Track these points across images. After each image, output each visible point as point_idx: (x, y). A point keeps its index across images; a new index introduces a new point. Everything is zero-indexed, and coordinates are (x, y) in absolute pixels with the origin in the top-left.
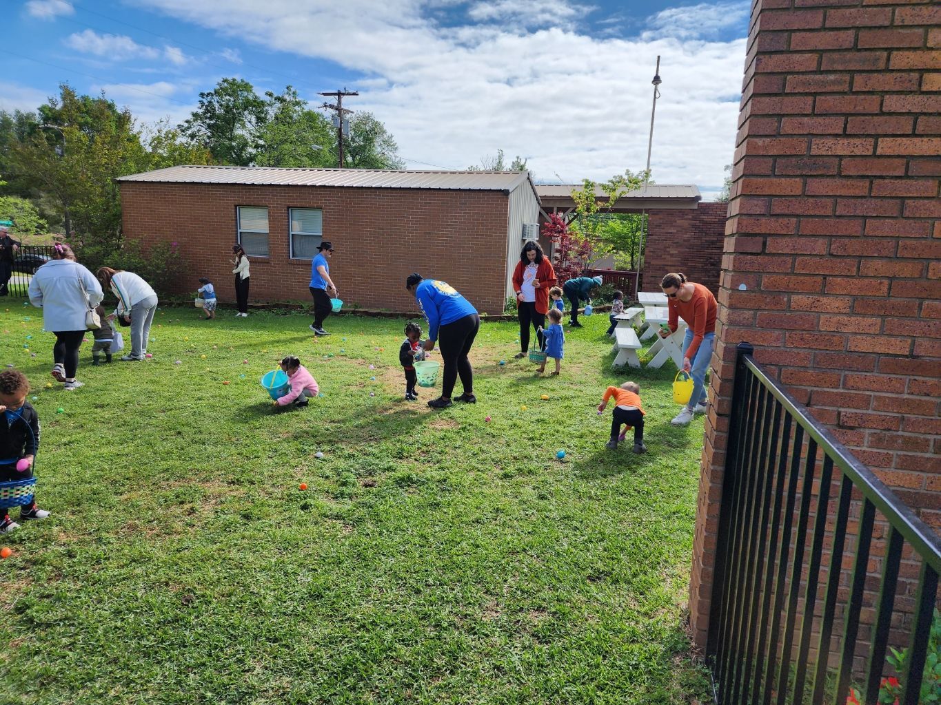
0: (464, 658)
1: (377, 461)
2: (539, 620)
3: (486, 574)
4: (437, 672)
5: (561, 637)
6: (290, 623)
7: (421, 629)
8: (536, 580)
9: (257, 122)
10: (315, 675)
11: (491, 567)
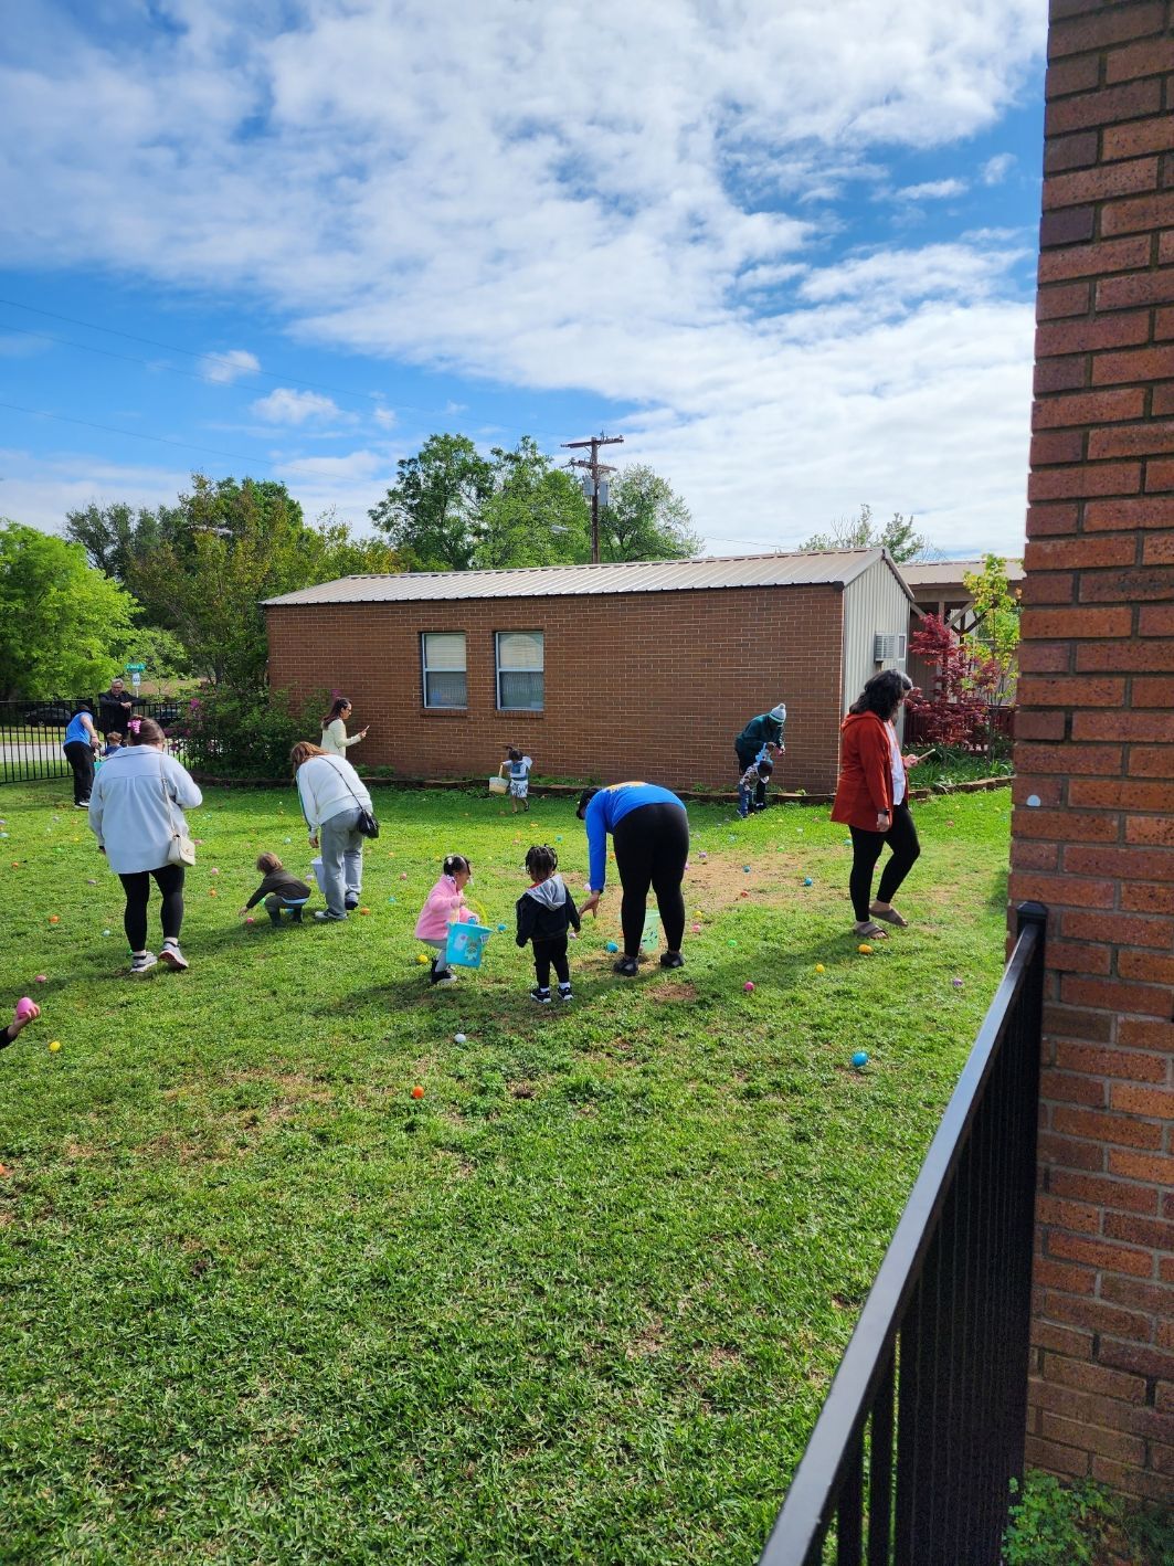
0: (577, 1421)
1: (546, 1054)
2: (721, 1367)
3: (658, 1272)
4: (525, 1441)
5: (750, 1404)
6: (329, 1324)
7: (525, 1358)
8: (740, 1291)
9: (478, 496)
10: (341, 1416)
11: (672, 1260)
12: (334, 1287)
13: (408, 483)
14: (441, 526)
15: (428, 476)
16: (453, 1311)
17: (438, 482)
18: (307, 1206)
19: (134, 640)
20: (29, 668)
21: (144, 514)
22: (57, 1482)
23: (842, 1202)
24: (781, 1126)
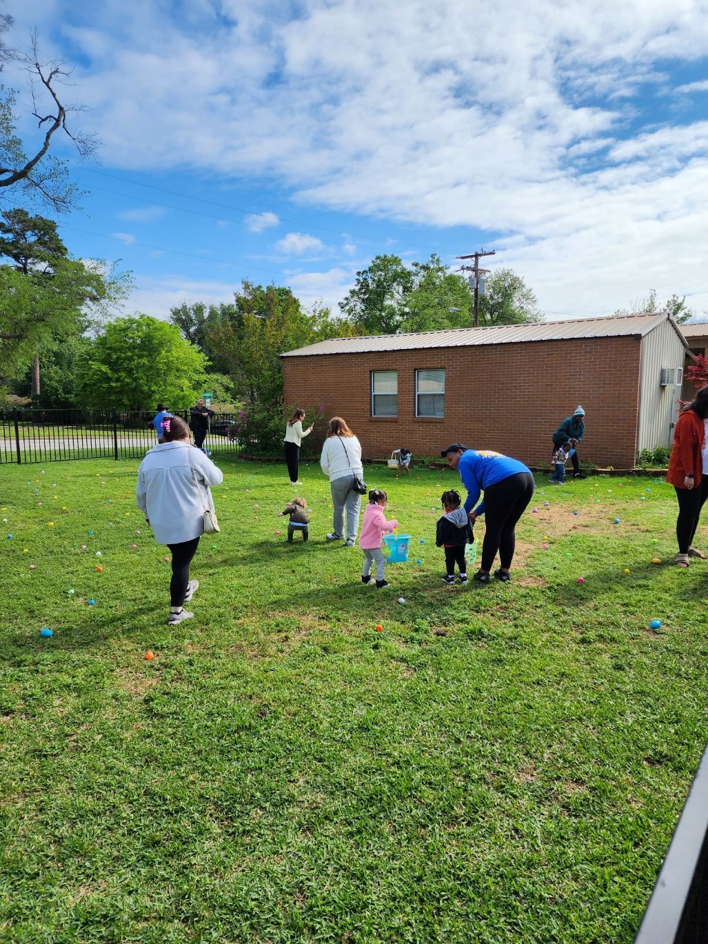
0: (484, 813)
1: (453, 612)
2: (575, 793)
3: (531, 736)
4: (454, 820)
5: (593, 814)
6: (336, 748)
7: (451, 777)
8: (583, 751)
9: (404, 292)
10: (346, 797)
11: (538, 730)
12: (337, 729)
13: (362, 285)
14: (381, 311)
15: (374, 280)
16: (407, 748)
17: (379, 284)
18: (319, 685)
19: (206, 381)
20: (150, 396)
21: (212, 308)
22: (191, 818)
23: (648, 706)
24: (605, 661)
